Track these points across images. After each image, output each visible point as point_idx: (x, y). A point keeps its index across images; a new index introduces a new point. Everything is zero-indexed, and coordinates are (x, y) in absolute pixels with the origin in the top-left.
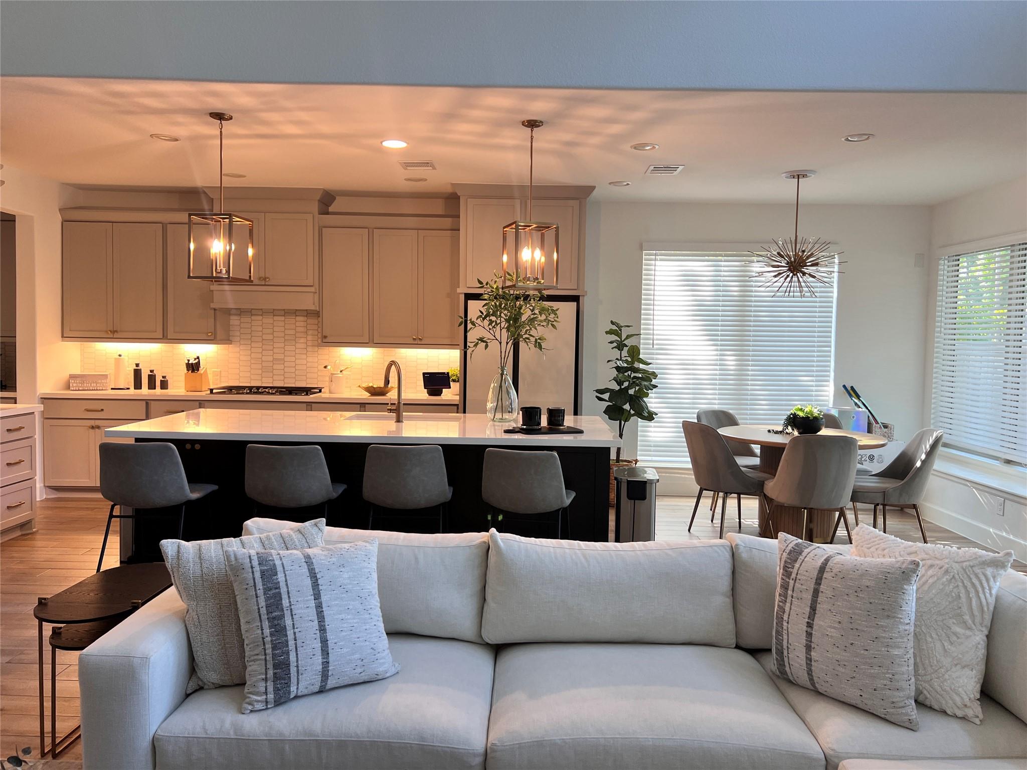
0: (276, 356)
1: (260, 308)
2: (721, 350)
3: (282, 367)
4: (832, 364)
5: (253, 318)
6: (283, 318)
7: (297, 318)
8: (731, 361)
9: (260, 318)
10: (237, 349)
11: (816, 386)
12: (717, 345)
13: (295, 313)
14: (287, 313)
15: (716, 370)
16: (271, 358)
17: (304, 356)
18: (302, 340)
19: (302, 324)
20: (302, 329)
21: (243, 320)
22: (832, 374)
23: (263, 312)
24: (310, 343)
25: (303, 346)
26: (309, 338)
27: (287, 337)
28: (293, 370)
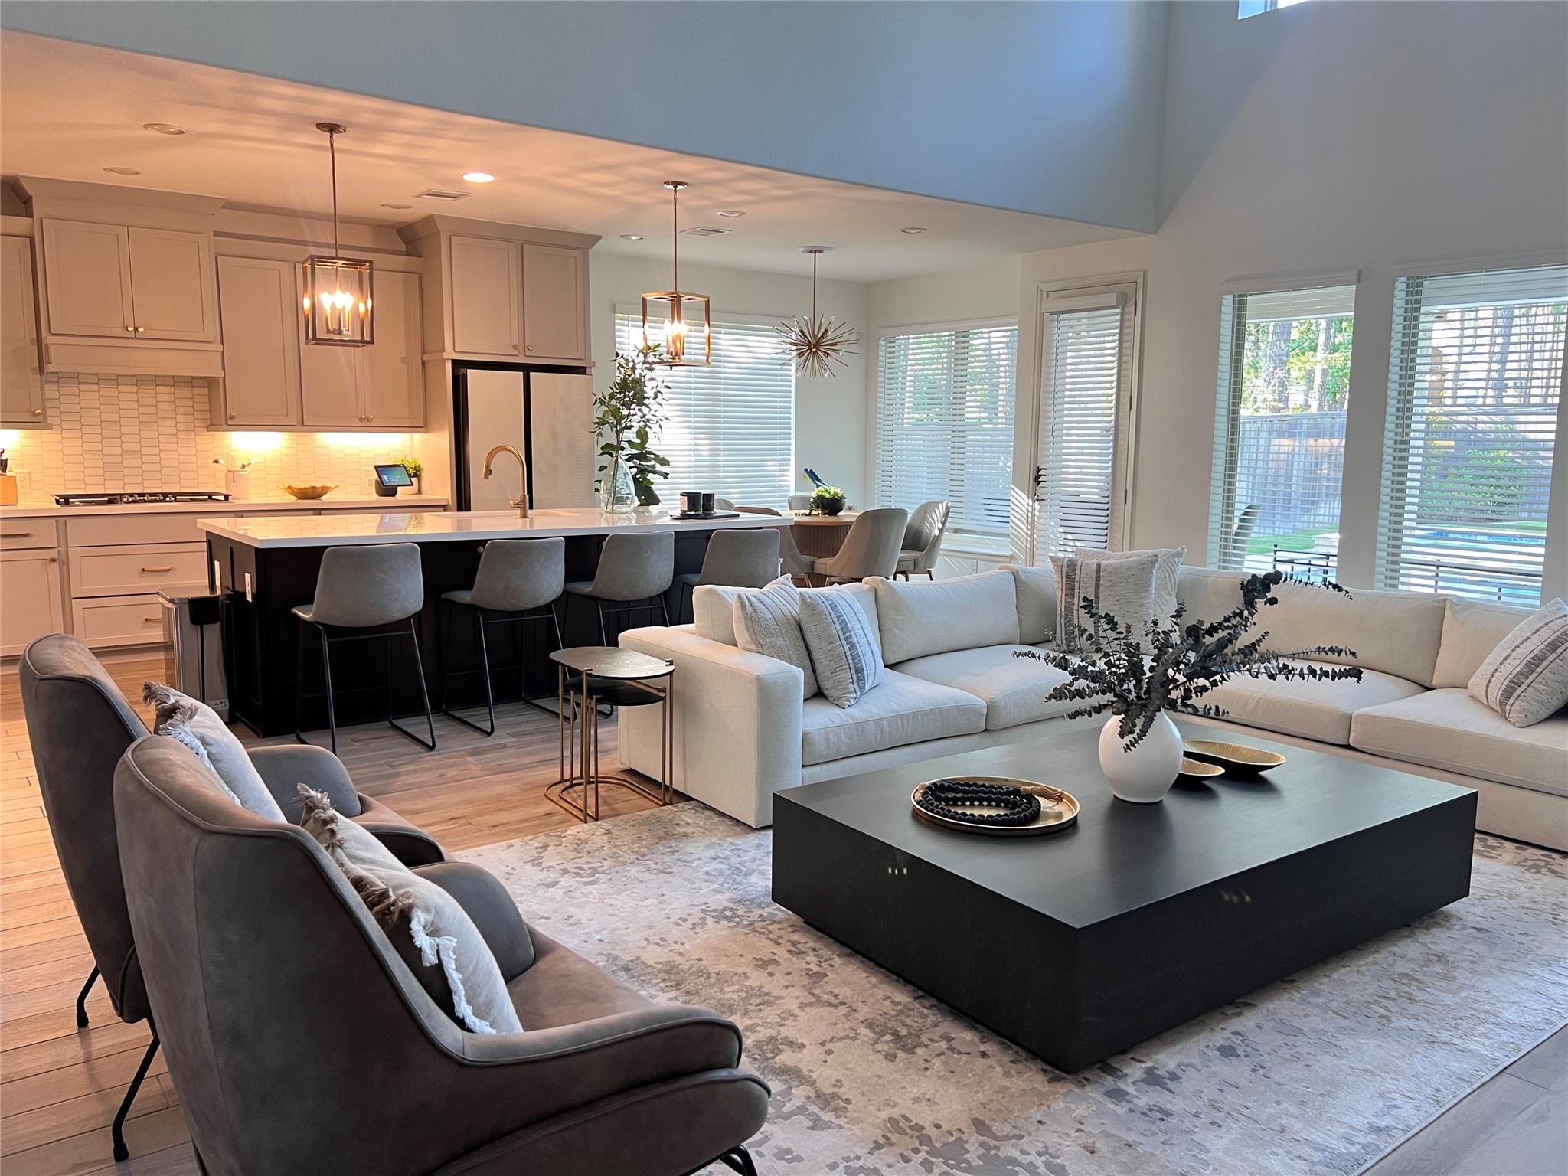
0: (126, 447)
1: (95, 372)
2: (695, 433)
3: (138, 463)
4: (793, 447)
5: (82, 387)
6: (134, 389)
7: (158, 388)
8: (705, 448)
9: (95, 387)
10: (58, 437)
11: (780, 471)
12: (690, 428)
13: (155, 380)
14: (140, 380)
15: (690, 456)
16: (118, 451)
17: (174, 446)
18: (169, 422)
19: (167, 397)
20: (167, 406)
21: (63, 390)
22: (793, 458)
23: (99, 379)
24: (181, 427)
25: (173, 431)
26: (180, 418)
27: (142, 418)
28: (158, 467)
